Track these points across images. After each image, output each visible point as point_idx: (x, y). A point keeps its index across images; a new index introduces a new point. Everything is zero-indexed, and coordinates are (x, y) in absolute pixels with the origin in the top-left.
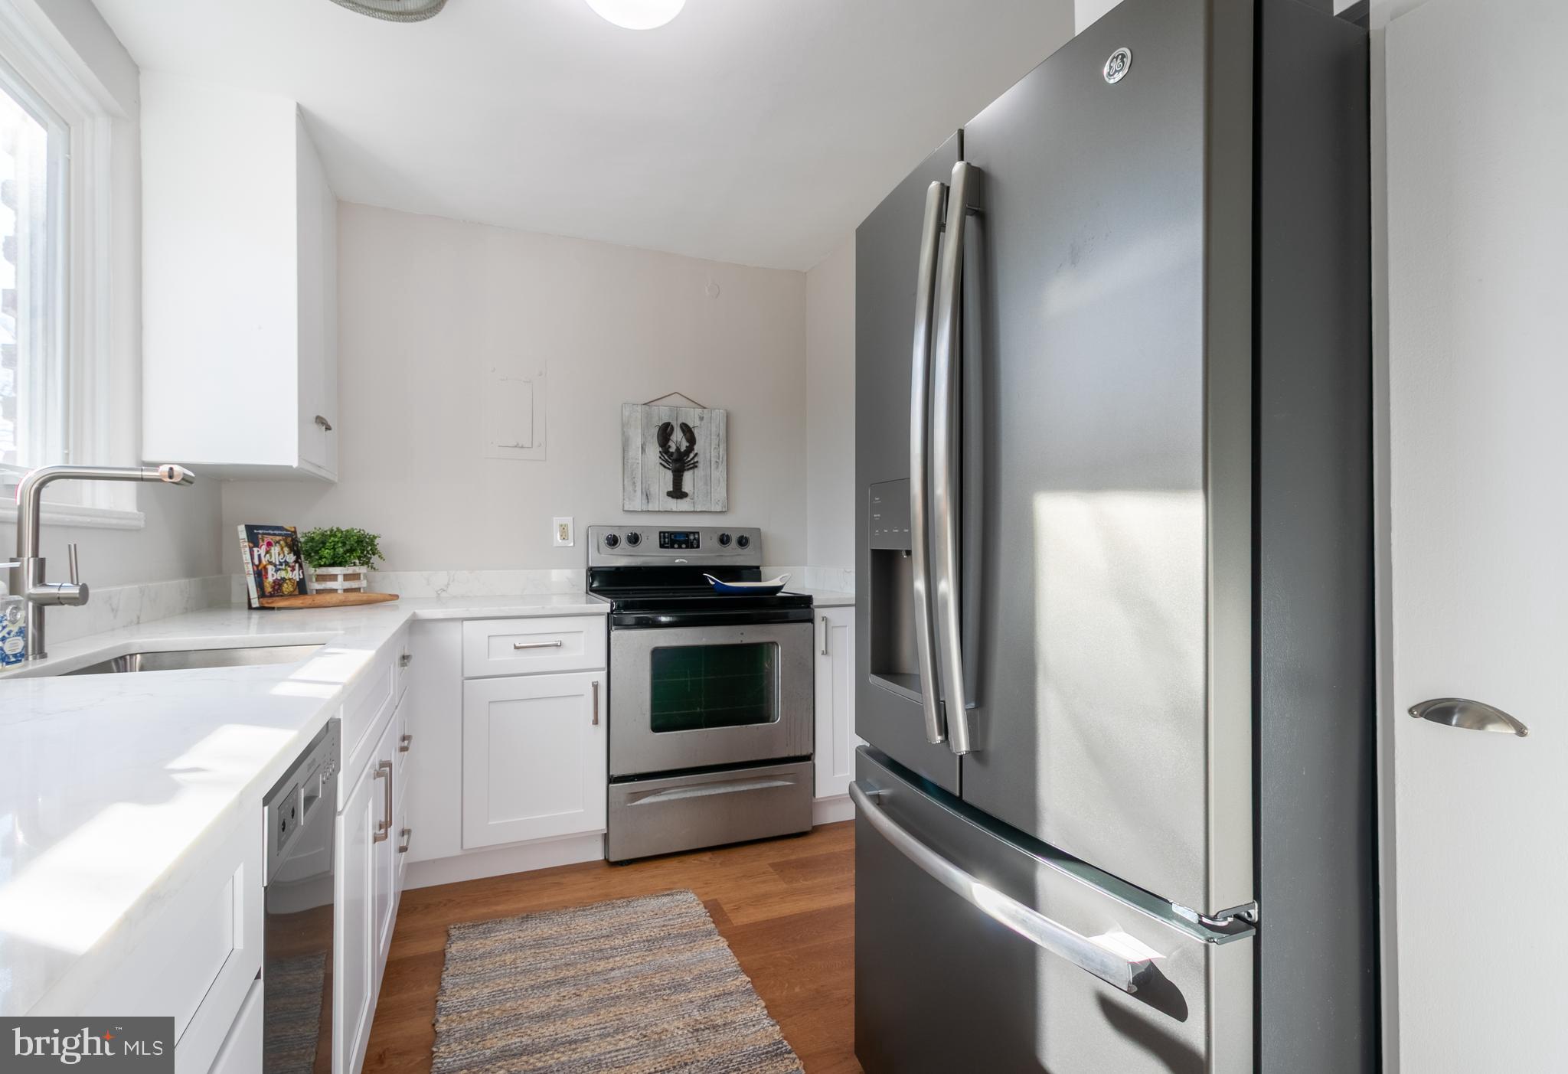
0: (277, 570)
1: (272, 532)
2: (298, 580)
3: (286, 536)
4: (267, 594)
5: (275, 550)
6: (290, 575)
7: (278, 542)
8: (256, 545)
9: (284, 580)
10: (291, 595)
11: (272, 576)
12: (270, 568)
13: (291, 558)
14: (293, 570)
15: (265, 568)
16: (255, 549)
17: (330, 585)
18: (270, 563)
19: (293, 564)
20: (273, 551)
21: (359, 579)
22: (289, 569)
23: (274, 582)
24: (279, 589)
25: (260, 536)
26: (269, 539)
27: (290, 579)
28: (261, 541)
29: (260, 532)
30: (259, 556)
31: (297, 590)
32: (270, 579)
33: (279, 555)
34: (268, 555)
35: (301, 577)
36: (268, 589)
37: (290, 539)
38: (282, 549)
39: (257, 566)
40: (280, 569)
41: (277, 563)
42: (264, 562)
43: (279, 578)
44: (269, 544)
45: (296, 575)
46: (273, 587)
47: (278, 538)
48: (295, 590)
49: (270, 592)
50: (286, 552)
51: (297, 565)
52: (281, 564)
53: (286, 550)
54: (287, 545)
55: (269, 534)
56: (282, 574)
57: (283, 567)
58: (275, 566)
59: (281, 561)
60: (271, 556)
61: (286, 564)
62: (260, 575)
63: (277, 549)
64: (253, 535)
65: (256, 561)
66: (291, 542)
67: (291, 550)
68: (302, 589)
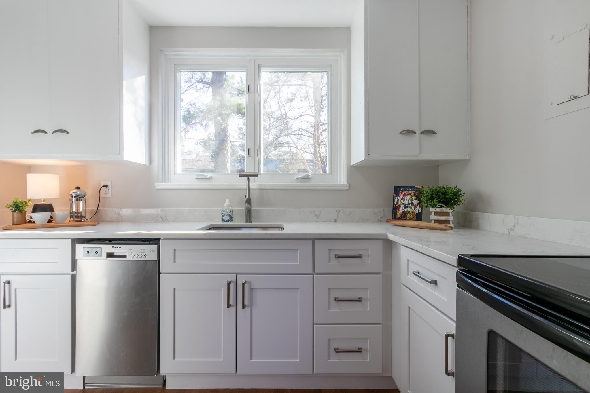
0: (405, 208)
1: (407, 189)
2: (417, 213)
3: (416, 191)
4: (397, 218)
5: (407, 198)
6: (413, 210)
7: (410, 194)
8: (398, 195)
9: (408, 212)
10: (411, 219)
11: (402, 209)
12: (402, 206)
13: (416, 202)
14: (416, 207)
15: (399, 206)
16: (396, 197)
17: (436, 218)
18: (403, 203)
19: (417, 205)
20: (406, 198)
21: (449, 215)
22: (413, 207)
23: (403, 212)
24: (404, 216)
25: (400, 191)
26: (405, 192)
27: (412, 212)
28: (400, 193)
29: (401, 189)
30: (398, 201)
31: (415, 218)
32: (401, 211)
33: (409, 200)
34: (403, 200)
35: (420, 211)
36: (399, 215)
37: (418, 192)
38: (411, 197)
39: (396, 205)
40: (407, 207)
41: (407, 204)
42: (399, 203)
43: (406, 211)
44: (405, 195)
45: (417, 210)
46: (401, 215)
47: (410, 192)
48: (414, 217)
49: (399, 217)
50: (413, 199)
51: (419, 205)
52: (409, 204)
53: (414, 198)
54: (415, 195)
55: (406, 190)
56: (409, 209)
57: (410, 206)
58: (405, 205)
59: (409, 203)
60: (404, 201)
61: (412, 204)
62: (396, 208)
63: (409, 197)
64: (397, 191)
65: (395, 203)
66: (418, 194)
67: (417, 198)
68: (418, 217)
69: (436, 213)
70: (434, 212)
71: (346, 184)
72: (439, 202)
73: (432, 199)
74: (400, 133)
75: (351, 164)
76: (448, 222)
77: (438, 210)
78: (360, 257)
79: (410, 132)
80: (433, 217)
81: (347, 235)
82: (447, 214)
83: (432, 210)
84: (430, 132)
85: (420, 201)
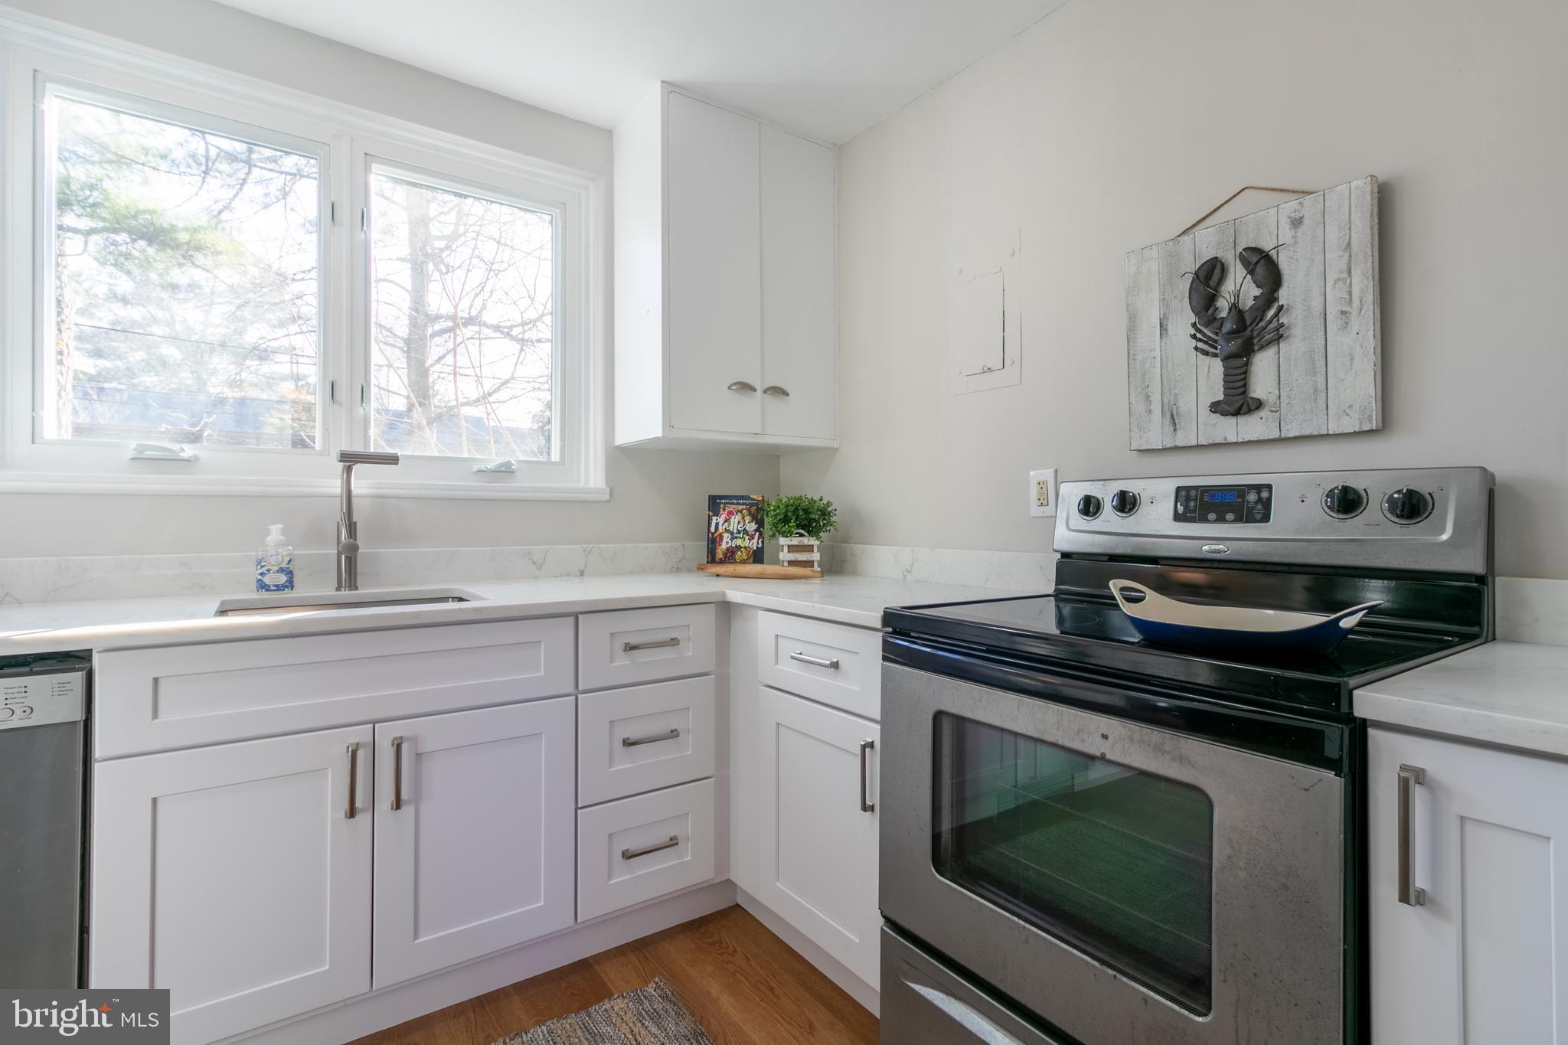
0: (732, 539)
1: (735, 502)
2: (755, 548)
3: (751, 505)
4: (717, 560)
5: (735, 519)
6: (746, 543)
7: (741, 511)
8: (717, 514)
9: (739, 548)
10: (743, 562)
11: (726, 543)
12: (726, 536)
13: (752, 527)
14: (752, 537)
15: (721, 536)
16: (714, 518)
17: (792, 557)
18: (727, 531)
19: (753, 533)
20: (732, 520)
21: (813, 551)
22: (747, 537)
23: (728, 549)
24: (731, 556)
25: (722, 506)
26: (731, 508)
27: (745, 547)
28: (722, 510)
29: (723, 501)
30: (717, 524)
31: (752, 558)
32: (724, 546)
33: (739, 523)
34: (726, 524)
35: (760, 545)
36: (720, 555)
37: (755, 508)
38: (743, 518)
39: (713, 534)
40: (736, 537)
41: (735, 531)
42: (721, 530)
43: (734, 546)
44: (730, 513)
45: (754, 544)
46: (725, 555)
47: (740, 507)
48: (749, 558)
49: (721, 559)
50: (747, 521)
51: (757, 534)
52: (739, 532)
53: (748, 519)
54: (750, 513)
55: (733, 504)
56: (739, 542)
57: (741, 535)
58: (732, 533)
59: (740, 529)
60: (729, 524)
61: (745, 532)
62: (713, 541)
63: (738, 517)
64: (715, 504)
65: (713, 529)
66: (758, 513)
67: (754, 518)
68: (758, 557)
69: (792, 549)
70: (789, 546)
71: (604, 487)
72: (798, 526)
73: (786, 520)
74: (729, 388)
75: (614, 443)
76: (809, 564)
77: (795, 541)
78: (674, 642)
79: (745, 387)
80: (785, 556)
81: (649, 598)
82: (809, 549)
83: (783, 541)
84: (778, 391)
85: (760, 524)
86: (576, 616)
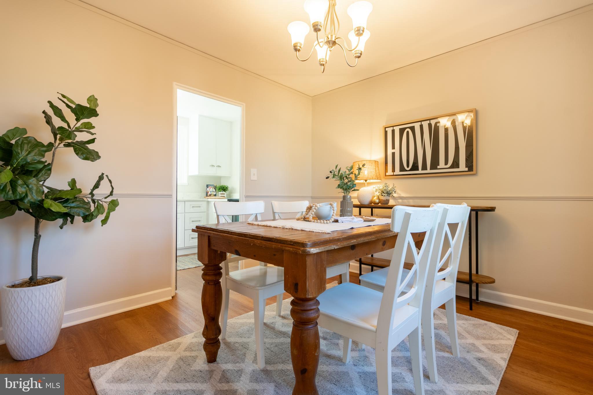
69: (221, 194)
71: (187, 183)
72: (222, 190)
73: (220, 189)
74: (210, 166)
75: (189, 175)
76: (224, 197)
77: (222, 193)
78: (200, 207)
79: (213, 166)
80: (220, 195)
82: (224, 194)
83: (220, 193)
84: (219, 166)
85: (216, 190)
86: (185, 201)
